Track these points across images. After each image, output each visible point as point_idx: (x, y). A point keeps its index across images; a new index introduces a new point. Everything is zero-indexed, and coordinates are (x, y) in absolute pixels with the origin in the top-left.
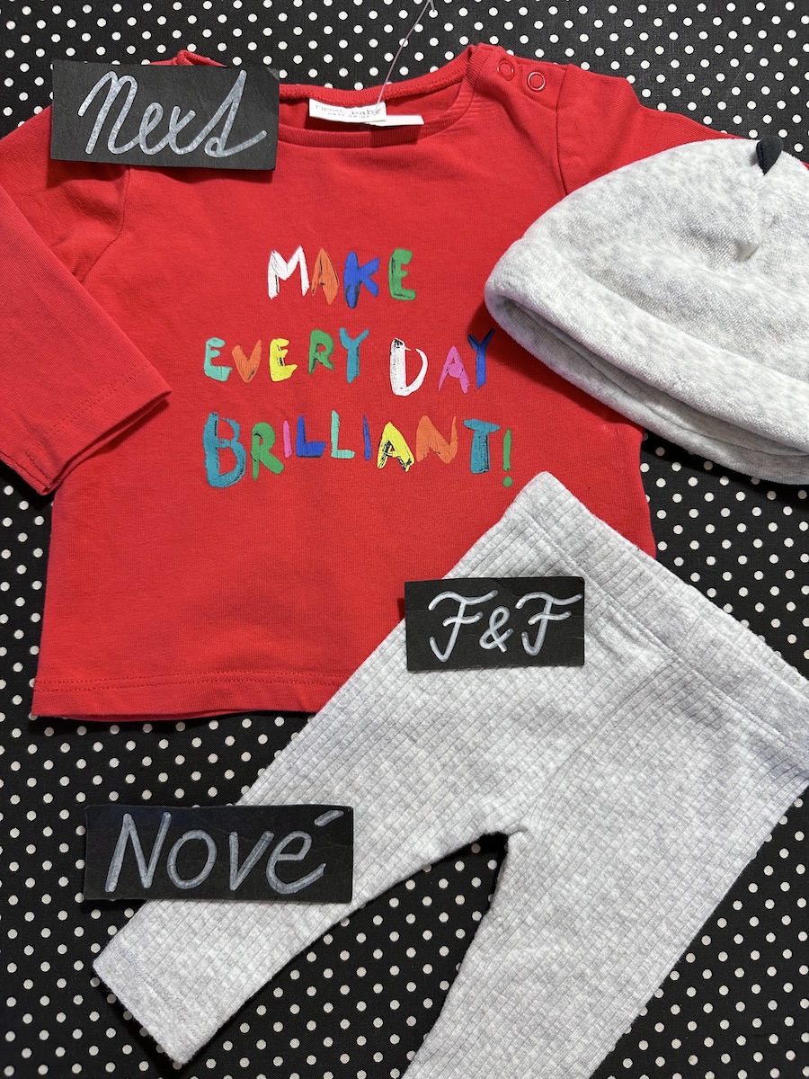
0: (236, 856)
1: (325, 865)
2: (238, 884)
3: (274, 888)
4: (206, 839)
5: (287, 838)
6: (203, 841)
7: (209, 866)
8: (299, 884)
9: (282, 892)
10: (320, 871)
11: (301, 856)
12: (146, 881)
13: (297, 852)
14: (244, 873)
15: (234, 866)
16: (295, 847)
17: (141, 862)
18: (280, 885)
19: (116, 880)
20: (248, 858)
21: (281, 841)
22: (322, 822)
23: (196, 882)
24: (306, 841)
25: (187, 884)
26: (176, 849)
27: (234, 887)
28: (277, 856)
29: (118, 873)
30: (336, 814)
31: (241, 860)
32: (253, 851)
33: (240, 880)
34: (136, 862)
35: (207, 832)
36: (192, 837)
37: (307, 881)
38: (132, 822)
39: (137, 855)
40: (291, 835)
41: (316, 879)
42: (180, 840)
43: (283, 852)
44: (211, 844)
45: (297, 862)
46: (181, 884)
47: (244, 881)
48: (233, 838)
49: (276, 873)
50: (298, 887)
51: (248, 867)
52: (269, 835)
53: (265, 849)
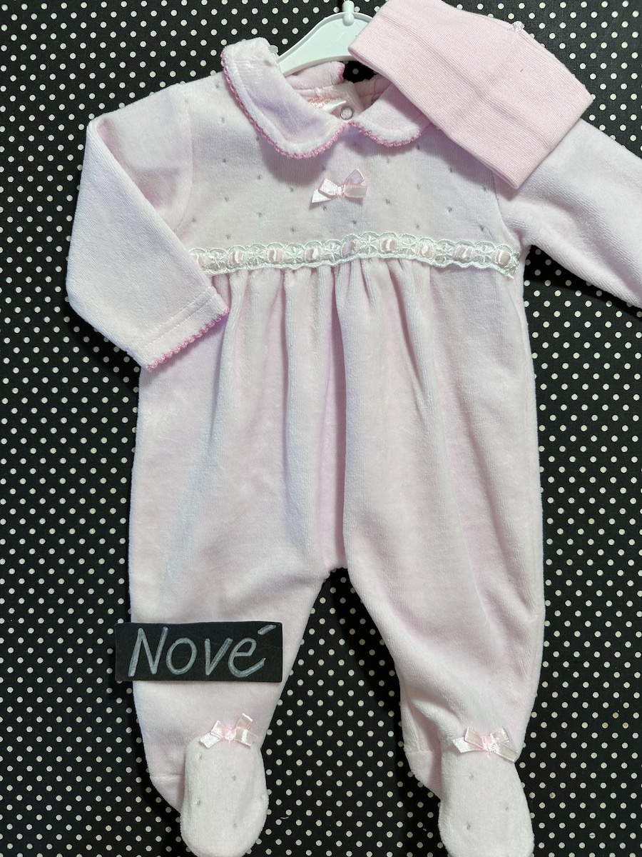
0: (209, 654)
31: (212, 657)
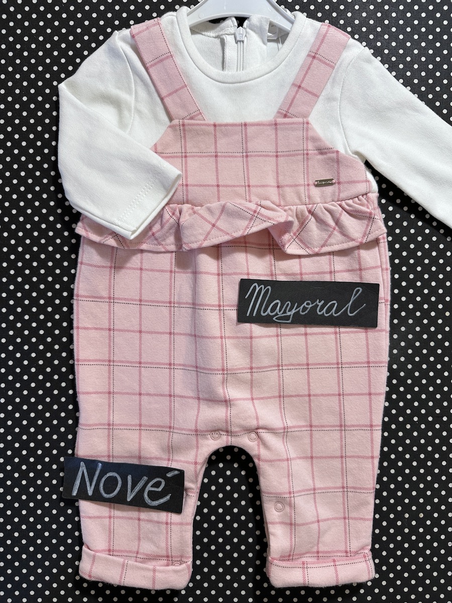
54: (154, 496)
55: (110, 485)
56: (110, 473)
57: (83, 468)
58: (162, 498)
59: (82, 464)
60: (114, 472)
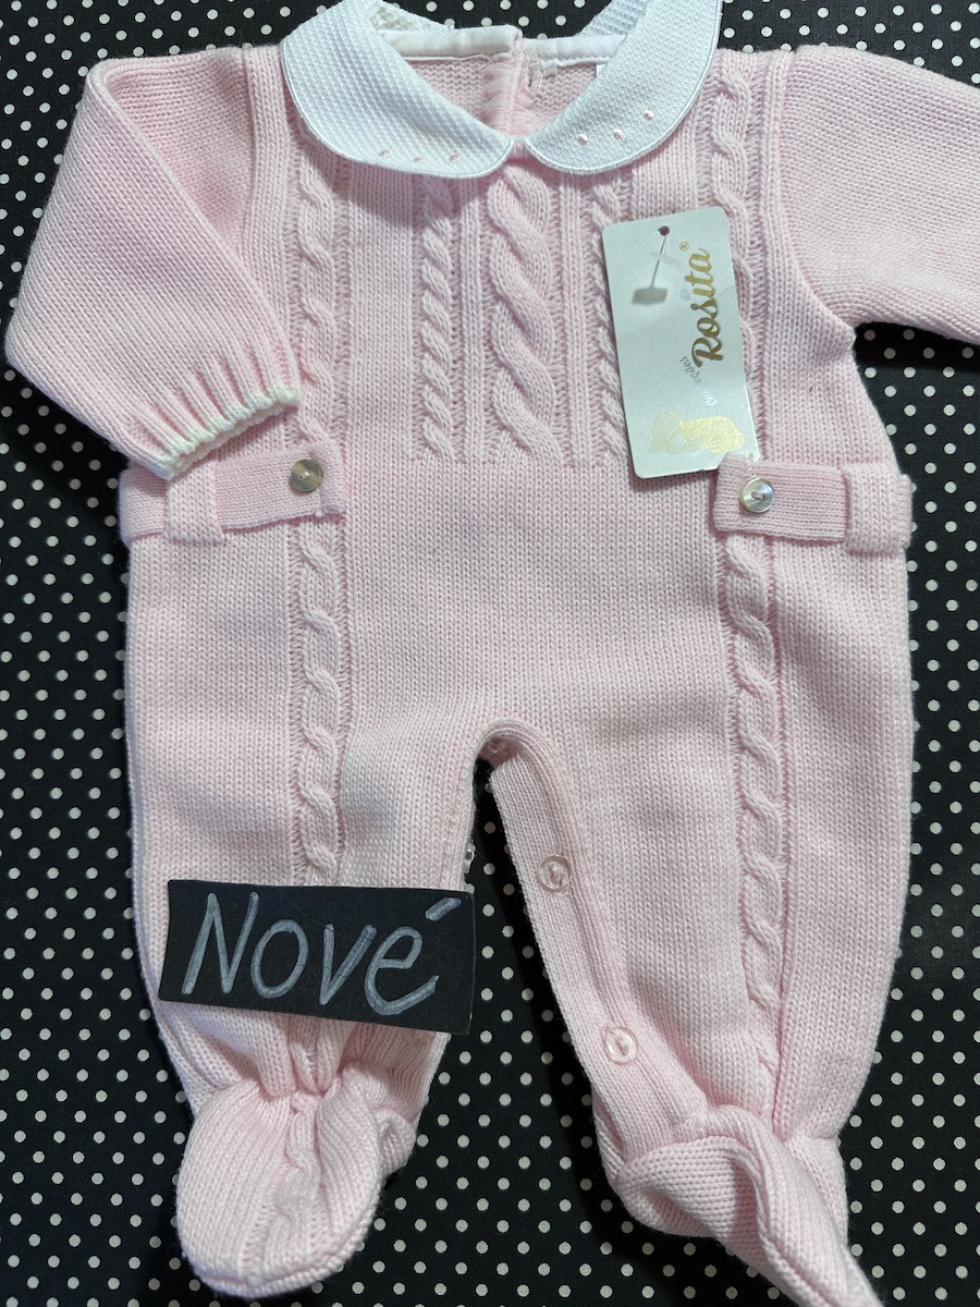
1: (437, 977)
2: (329, 997)
3: (372, 1005)
4: (297, 932)
5: (392, 936)
6: (294, 934)
7: (298, 970)
8: (403, 1003)
9: (381, 1013)
10: (430, 986)
11: (408, 963)
12: (227, 985)
13: (403, 957)
14: (338, 982)
15: (327, 972)
16: (401, 949)
17: (223, 958)
18: (379, 1002)
19: (195, 980)
20: (344, 963)
21: (384, 939)
22: (435, 915)
23: (281, 989)
24: (416, 942)
25: (271, 992)
26: (262, 944)
27: (324, 1001)
28: (379, 962)
29: (197, 970)
30: (452, 903)
32: (351, 952)
33: (332, 992)
34: (218, 959)
35: (300, 923)
36: (282, 929)
37: (414, 998)
38: (217, 905)
39: (220, 950)
40: (396, 932)
41: (425, 997)
42: (268, 933)
43: (386, 957)
44: (302, 940)
45: (403, 971)
46: (265, 992)
47: (337, 992)
48: (329, 933)
49: (377, 985)
50: (401, 1008)
51: (344, 974)
52: (370, 930)
53: (365, 950)
54: (393, 985)
55: (279, 957)
56: (281, 923)
57: (213, 914)
58: (413, 988)
59: (212, 899)
60: (289, 918)
